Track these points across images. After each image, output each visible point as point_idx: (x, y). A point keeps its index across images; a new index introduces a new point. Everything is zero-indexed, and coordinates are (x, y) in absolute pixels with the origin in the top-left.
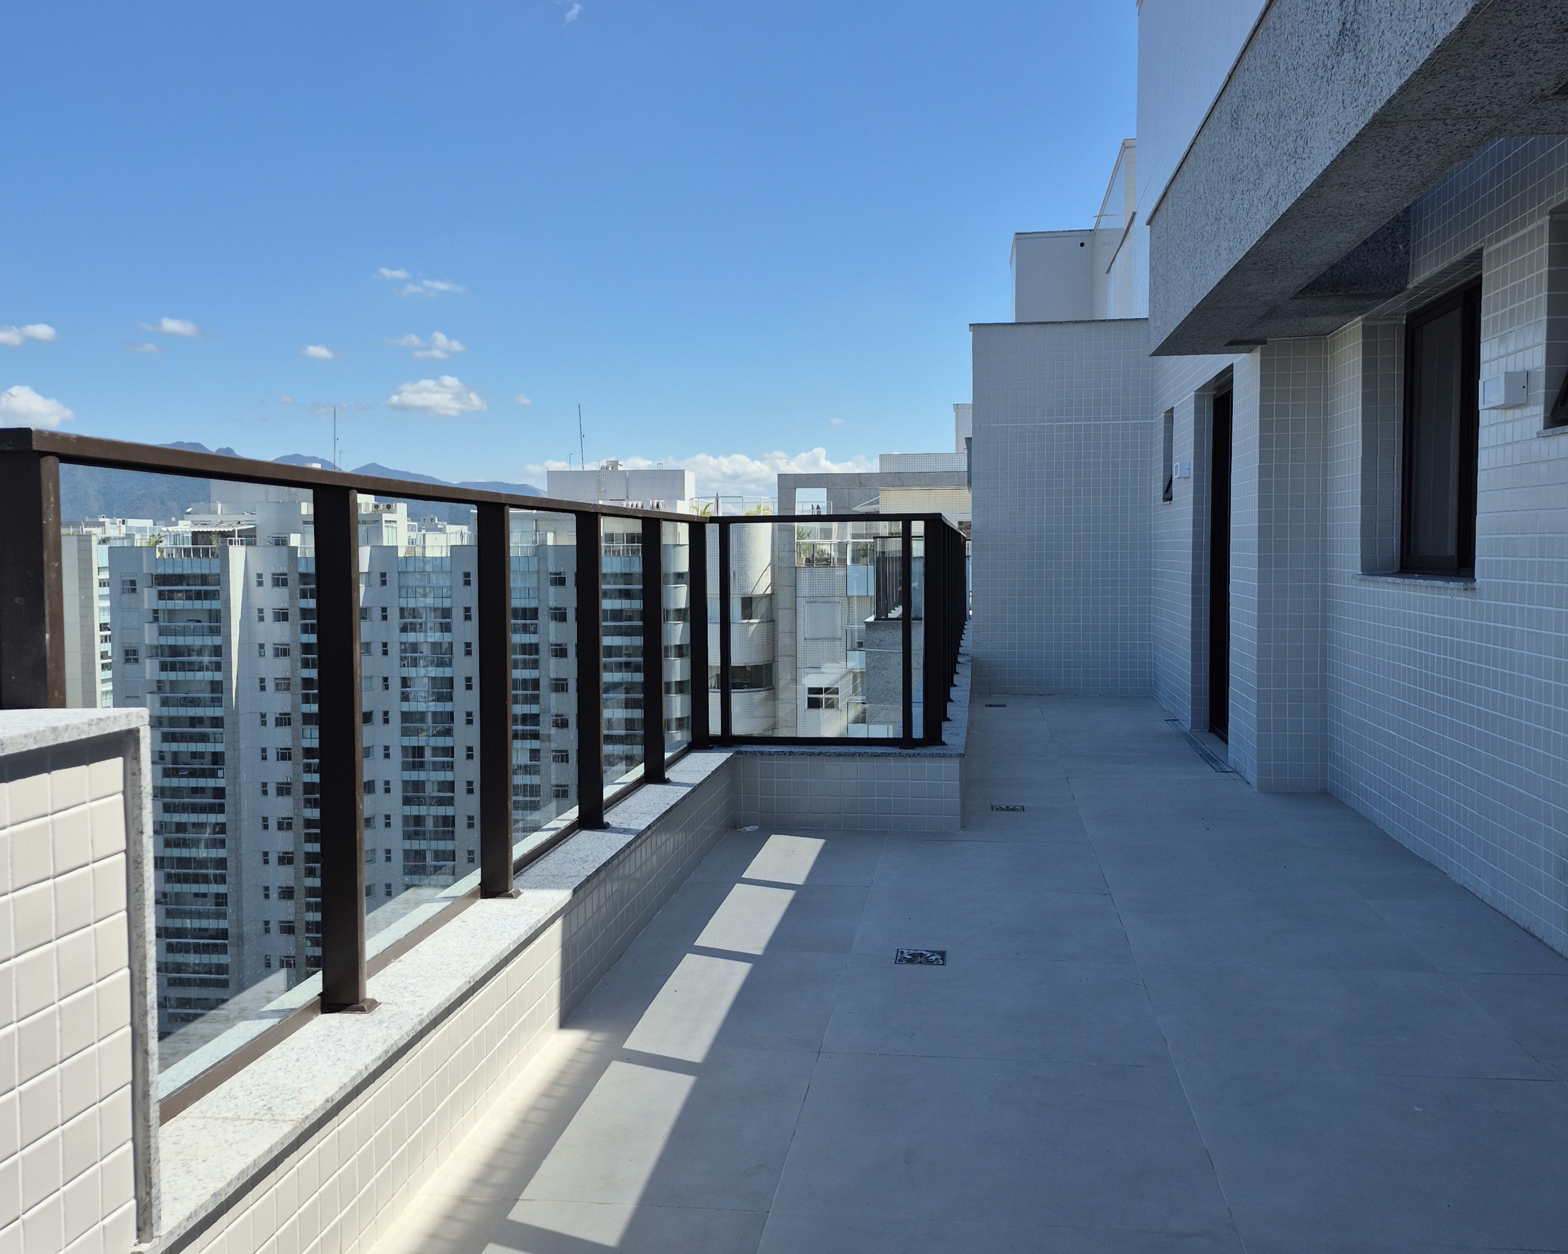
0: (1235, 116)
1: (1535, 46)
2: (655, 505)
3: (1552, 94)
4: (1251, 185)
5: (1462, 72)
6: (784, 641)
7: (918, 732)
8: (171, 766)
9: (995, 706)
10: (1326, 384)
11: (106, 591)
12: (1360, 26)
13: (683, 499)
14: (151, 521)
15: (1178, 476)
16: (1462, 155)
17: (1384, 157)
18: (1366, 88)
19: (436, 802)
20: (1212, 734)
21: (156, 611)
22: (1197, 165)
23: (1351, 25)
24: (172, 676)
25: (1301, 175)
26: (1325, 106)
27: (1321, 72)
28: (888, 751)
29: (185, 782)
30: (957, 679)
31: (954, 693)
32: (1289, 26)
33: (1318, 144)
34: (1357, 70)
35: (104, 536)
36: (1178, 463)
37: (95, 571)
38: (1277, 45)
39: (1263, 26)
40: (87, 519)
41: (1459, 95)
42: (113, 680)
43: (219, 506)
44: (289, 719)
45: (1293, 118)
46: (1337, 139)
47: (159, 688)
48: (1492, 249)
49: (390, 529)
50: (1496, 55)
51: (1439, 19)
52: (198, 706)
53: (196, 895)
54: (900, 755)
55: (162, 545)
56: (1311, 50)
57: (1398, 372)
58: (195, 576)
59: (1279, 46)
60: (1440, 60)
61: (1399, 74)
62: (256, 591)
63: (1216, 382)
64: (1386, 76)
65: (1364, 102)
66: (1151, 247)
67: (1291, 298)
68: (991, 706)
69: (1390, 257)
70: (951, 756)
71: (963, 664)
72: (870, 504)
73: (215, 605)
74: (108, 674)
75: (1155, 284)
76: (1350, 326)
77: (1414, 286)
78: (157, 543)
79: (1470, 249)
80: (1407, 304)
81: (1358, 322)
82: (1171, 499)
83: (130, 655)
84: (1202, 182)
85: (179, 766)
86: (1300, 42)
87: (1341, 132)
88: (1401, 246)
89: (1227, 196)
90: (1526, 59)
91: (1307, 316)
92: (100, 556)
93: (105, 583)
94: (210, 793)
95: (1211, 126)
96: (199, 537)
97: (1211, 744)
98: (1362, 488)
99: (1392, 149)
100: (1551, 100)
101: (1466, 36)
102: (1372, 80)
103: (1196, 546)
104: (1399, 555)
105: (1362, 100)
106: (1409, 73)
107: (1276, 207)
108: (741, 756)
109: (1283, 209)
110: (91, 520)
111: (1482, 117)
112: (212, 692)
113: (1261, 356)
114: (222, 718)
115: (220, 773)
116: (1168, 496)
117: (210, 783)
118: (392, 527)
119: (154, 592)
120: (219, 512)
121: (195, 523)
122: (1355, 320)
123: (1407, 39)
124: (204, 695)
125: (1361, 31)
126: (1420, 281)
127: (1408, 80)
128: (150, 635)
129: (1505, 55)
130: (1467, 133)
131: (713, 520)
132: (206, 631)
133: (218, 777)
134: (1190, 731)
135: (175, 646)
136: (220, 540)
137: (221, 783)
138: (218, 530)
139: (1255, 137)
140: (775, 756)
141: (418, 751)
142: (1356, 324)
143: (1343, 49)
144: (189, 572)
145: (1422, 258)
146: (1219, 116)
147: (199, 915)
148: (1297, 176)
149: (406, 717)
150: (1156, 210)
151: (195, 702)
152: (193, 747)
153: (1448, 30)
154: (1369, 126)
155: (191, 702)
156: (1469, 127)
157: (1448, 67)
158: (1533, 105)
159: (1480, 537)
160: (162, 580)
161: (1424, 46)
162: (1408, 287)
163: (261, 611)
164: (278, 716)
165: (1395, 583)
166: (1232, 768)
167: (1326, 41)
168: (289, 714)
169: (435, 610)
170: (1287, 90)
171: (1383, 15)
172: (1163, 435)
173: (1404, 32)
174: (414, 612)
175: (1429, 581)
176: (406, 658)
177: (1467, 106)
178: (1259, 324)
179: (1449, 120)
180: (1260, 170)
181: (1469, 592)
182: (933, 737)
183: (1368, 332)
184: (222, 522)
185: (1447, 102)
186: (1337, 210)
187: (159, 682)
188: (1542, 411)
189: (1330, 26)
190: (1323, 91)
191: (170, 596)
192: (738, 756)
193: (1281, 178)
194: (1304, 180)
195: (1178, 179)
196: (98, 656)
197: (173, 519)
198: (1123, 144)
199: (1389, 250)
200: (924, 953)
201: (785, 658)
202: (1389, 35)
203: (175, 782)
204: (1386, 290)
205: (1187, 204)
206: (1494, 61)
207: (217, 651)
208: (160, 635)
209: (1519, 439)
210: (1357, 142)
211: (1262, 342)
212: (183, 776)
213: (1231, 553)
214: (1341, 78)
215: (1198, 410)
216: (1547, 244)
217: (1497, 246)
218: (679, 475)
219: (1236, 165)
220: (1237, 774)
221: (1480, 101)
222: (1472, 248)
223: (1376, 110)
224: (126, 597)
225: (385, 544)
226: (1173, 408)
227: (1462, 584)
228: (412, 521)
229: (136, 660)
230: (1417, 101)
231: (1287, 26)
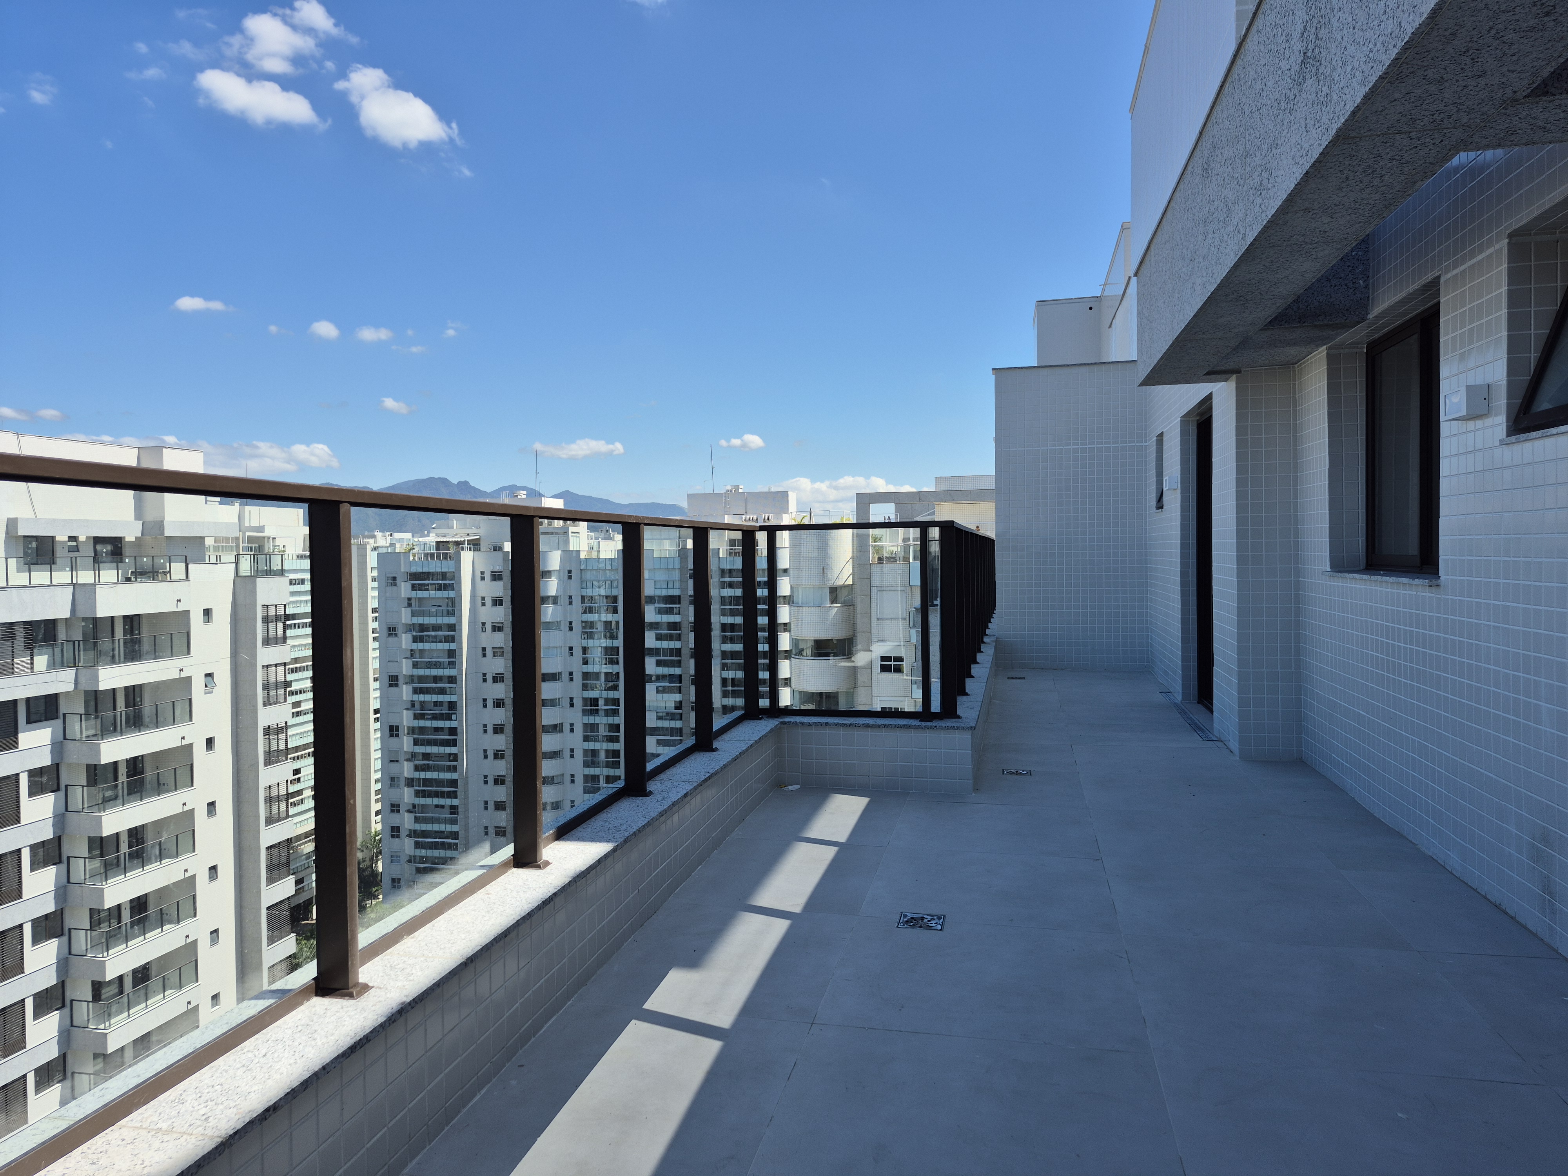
0: (1206, 166)
1: (1511, 36)
2: (767, 518)
3: (1525, 97)
4: (1221, 223)
5: (1430, 73)
6: (860, 621)
7: (936, 706)
8: (419, 712)
9: (1016, 678)
10: (1295, 406)
11: (376, 584)
12: (1322, 50)
13: (787, 513)
14: (410, 534)
15: (1167, 488)
16: (1425, 173)
17: (1347, 178)
18: (1328, 108)
19: (607, 740)
20: (1199, 705)
21: (410, 599)
22: (1175, 217)
23: (1313, 52)
24: (421, 646)
25: (1267, 204)
26: (1289, 135)
27: (1283, 105)
28: (910, 724)
29: (428, 724)
30: (979, 657)
31: (975, 670)
32: (1252, 73)
33: (1282, 172)
34: (1319, 93)
35: (375, 545)
36: (1167, 478)
37: (369, 570)
38: (1242, 93)
39: (1229, 80)
40: (366, 533)
41: (1426, 102)
42: (380, 648)
43: (455, 522)
44: (503, 677)
45: (1258, 154)
46: (1301, 163)
47: (412, 655)
48: (1449, 275)
49: (575, 538)
50: (1468, 50)
51: (1406, 15)
52: (439, 668)
53: (437, 806)
54: (919, 727)
55: (414, 551)
56: (1274, 88)
57: (1360, 395)
58: (438, 573)
59: (1244, 94)
60: (1407, 60)
61: (1363, 83)
62: (481, 585)
63: (1199, 409)
64: (1350, 89)
65: (1327, 120)
66: (1138, 295)
67: (1261, 330)
68: (1013, 678)
69: (1351, 291)
70: (963, 728)
71: (988, 644)
72: (928, 515)
73: (452, 594)
74: (376, 644)
75: (1141, 325)
76: (1315, 356)
77: (1374, 316)
78: (410, 550)
79: (1428, 277)
80: (1367, 333)
81: (1323, 351)
82: (1162, 507)
83: (392, 631)
84: (1178, 231)
85: (425, 712)
86: (1263, 84)
87: (1304, 154)
88: (1361, 282)
89: (1201, 237)
90: (1499, 54)
91: (1276, 347)
92: (372, 560)
93: (375, 579)
94: (447, 731)
95: (1185, 181)
96: (441, 545)
97: (1198, 714)
98: (1330, 496)
99: (1356, 169)
100: (1523, 104)
101: (1437, 27)
102: (1335, 97)
103: (1184, 546)
104: (1364, 554)
105: (1325, 119)
106: (1374, 79)
107: (1243, 238)
108: (785, 726)
109: (1250, 239)
110: (370, 534)
111: (1448, 128)
112: (449, 657)
113: (1236, 384)
114: (456, 676)
115: (454, 717)
116: (1160, 505)
117: (447, 724)
118: (576, 537)
119: (408, 585)
120: (455, 528)
121: (438, 535)
122: (1320, 349)
123: (1371, 46)
124: (443, 660)
125: (1323, 54)
126: (1380, 311)
127: (1373, 87)
128: (405, 617)
129: (1478, 50)
130: (1432, 148)
131: (762, 528)
132: (445, 613)
133: (452, 720)
134: (1181, 702)
135: (423, 625)
136: (455, 547)
137: (454, 724)
138: (454, 540)
139: (1224, 180)
140: (813, 726)
141: (594, 702)
142: (1321, 354)
143: (1304, 77)
144: (434, 571)
145: (1381, 291)
146: (1192, 170)
147: (438, 821)
148: (1263, 206)
149: (586, 676)
150: (1141, 263)
151: (437, 665)
152: (435, 698)
153: (1419, 21)
154: (1333, 143)
155: (435, 665)
156: (1434, 141)
157: (1416, 67)
158: (1503, 111)
159: (1444, 538)
160: (414, 576)
161: (1391, 46)
162: (1368, 317)
163: (483, 598)
164: (494, 675)
165: (1362, 579)
166: (1217, 737)
167: (1288, 75)
168: (503, 674)
169: (607, 597)
170: (1252, 130)
171: (1345, 32)
172: (1155, 455)
173: (1368, 41)
174: (592, 599)
175: (1394, 578)
176: (586, 633)
177: (1433, 115)
178: (1234, 355)
179: (1414, 133)
180: (1229, 209)
181: (1434, 589)
182: (949, 711)
183: (1332, 360)
184: (456, 535)
185: (1413, 112)
186: (1302, 238)
187: (412, 650)
188: (1505, 421)
189: (1291, 60)
190: (1285, 123)
191: (422, 588)
192: (783, 726)
193: (1248, 212)
194: (1270, 208)
195: (1159, 233)
196: (370, 631)
197: (426, 532)
198: (1122, 226)
199: (1351, 285)
200: (925, 916)
201: (862, 634)
202: (1351, 49)
203: (422, 723)
204: (1348, 321)
205: (1167, 252)
206: (1465, 58)
207: (452, 627)
208: (413, 616)
209: (1481, 447)
210: (1320, 162)
211: (1237, 371)
212: (428, 719)
213: (1213, 552)
214: (1304, 104)
215: (1184, 433)
216: (1506, 265)
217: (1454, 272)
218: (785, 495)
219: (1207, 209)
220: (1221, 743)
221: (1447, 108)
222: (1430, 276)
223: (1340, 125)
224: (389, 589)
225: (571, 549)
226: (1163, 432)
227: (1427, 581)
228: (591, 532)
229: (396, 635)
230: (1382, 111)
231: (1251, 73)
